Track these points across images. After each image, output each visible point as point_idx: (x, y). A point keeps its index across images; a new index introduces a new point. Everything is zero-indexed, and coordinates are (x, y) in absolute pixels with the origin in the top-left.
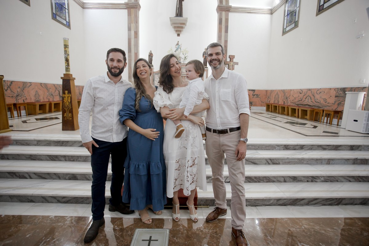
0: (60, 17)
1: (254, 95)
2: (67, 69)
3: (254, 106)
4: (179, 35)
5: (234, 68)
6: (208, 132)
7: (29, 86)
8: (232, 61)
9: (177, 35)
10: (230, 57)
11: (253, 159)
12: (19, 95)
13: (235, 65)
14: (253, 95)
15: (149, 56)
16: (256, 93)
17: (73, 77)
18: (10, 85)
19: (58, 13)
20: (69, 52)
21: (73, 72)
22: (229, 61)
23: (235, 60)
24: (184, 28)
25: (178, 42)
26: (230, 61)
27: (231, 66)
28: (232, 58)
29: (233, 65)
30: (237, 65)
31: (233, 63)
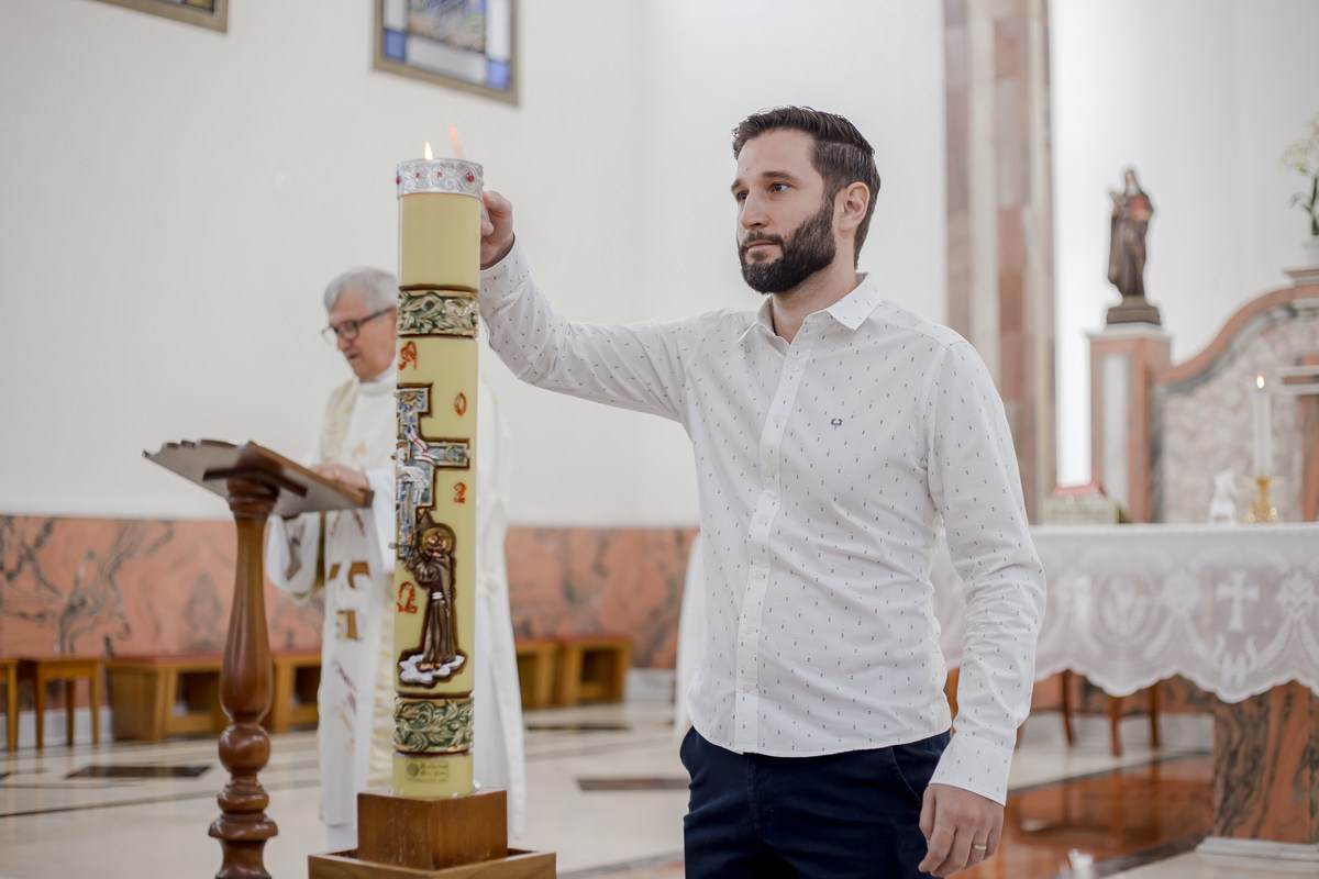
0: (444, 41)
7: (156, 545)
12: (83, 603)
15: (1115, 220)
18: (39, 543)
19: (427, 21)
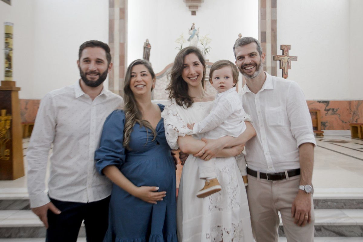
1: (328, 110)
2: (8, 72)
3: (329, 129)
4: (194, 13)
5: (290, 66)
6: (250, 178)
8: (287, 55)
9: (190, 13)
10: (283, 48)
11: (336, 226)
13: (292, 62)
14: (325, 110)
16: (330, 107)
17: (17, 85)
20: (12, 45)
21: (17, 78)
22: (281, 54)
23: (291, 53)
24: (203, 2)
25: (194, 24)
26: (283, 54)
27: (285, 63)
28: (286, 49)
29: (288, 61)
30: (295, 60)
31: (288, 57)
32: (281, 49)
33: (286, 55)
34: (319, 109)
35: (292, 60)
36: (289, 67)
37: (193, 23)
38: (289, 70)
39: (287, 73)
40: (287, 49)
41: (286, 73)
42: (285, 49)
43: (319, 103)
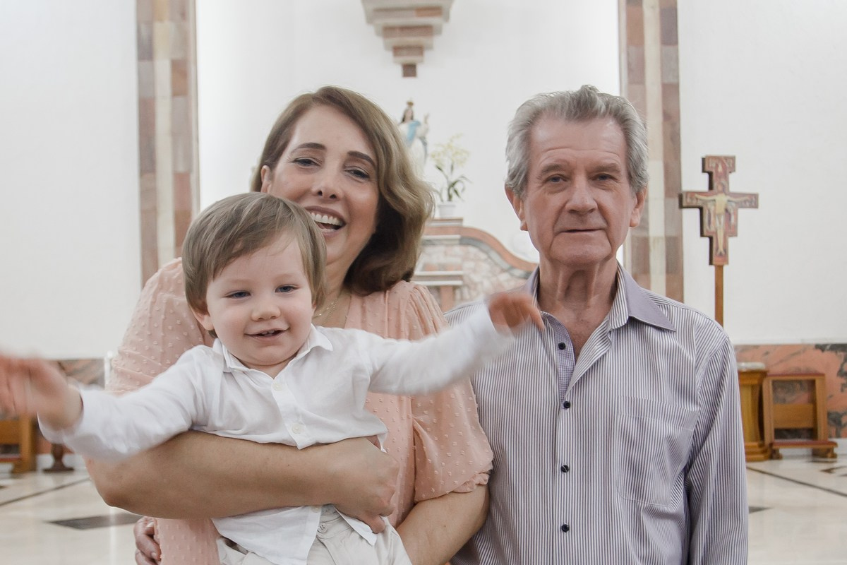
5: (736, 227)
8: (725, 190)
9: (398, 70)
10: (711, 166)
13: (741, 212)
14: (841, 374)
22: (705, 188)
23: (737, 183)
24: (439, 31)
25: (410, 104)
26: (711, 187)
27: (719, 215)
28: (720, 169)
29: (726, 210)
30: (751, 207)
31: (728, 198)
32: (704, 171)
33: (720, 188)
34: (821, 370)
35: (742, 207)
36: (732, 231)
37: (408, 99)
38: (731, 241)
39: (726, 250)
40: (724, 168)
41: (721, 249)
42: (716, 170)
43: (819, 352)
